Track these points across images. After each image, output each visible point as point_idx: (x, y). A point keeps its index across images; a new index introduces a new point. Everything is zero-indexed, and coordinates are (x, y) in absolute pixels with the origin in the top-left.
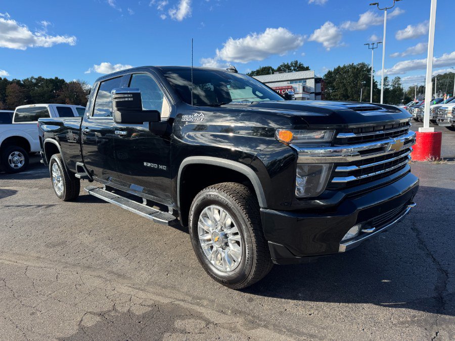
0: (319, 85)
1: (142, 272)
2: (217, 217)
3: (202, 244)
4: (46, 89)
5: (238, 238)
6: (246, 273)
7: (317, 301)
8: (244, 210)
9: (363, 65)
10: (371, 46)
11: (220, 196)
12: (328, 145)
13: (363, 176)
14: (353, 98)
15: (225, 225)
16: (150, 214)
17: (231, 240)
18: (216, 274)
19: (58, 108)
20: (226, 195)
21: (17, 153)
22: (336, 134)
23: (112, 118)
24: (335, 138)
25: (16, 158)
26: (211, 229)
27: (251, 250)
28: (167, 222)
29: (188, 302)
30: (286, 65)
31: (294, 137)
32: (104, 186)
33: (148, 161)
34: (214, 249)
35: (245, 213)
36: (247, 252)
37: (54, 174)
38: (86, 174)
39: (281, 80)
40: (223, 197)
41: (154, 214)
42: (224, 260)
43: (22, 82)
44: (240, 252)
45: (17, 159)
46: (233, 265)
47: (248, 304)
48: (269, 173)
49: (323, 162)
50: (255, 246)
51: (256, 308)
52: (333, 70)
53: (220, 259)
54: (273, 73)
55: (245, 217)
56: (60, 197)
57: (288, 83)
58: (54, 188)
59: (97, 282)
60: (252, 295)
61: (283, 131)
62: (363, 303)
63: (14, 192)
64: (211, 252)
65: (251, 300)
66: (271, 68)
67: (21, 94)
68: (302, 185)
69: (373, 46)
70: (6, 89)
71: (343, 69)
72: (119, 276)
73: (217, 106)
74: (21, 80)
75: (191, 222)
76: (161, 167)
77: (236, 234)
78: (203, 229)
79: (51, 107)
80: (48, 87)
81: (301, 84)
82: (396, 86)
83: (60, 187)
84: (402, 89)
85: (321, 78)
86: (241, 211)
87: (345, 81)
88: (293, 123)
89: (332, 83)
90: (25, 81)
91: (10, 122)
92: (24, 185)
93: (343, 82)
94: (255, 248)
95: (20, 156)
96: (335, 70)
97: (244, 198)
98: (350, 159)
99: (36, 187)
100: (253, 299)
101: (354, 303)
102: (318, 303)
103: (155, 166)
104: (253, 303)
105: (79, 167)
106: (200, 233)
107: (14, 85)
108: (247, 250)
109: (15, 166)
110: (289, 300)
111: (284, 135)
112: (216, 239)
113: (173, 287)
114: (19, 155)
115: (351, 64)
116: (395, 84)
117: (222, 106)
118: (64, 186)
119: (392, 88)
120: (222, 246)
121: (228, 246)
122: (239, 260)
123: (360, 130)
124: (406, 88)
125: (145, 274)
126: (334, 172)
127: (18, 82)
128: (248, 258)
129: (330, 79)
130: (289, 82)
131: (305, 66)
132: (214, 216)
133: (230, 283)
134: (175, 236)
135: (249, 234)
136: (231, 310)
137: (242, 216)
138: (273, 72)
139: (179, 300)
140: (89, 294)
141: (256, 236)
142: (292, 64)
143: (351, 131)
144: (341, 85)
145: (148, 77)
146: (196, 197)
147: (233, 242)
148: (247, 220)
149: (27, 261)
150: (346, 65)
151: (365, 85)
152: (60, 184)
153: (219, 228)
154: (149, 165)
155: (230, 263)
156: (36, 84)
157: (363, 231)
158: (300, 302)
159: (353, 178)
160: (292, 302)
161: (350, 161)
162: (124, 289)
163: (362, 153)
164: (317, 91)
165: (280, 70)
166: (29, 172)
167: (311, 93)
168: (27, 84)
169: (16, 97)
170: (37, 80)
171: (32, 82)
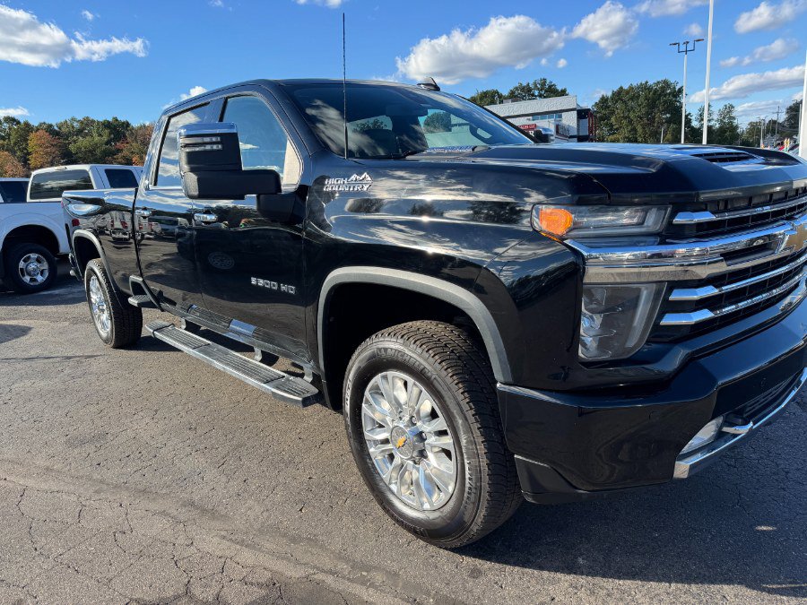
0: (585, 122)
1: (250, 502)
2: (402, 396)
3: (372, 450)
4: (97, 139)
5: (447, 441)
6: (467, 518)
7: (619, 578)
8: (460, 385)
9: (666, 84)
10: (683, 48)
11: (407, 351)
12: (652, 239)
13: (727, 309)
15: (418, 413)
16: (267, 382)
17: (432, 446)
18: (402, 515)
19: (107, 172)
20: (419, 350)
21: (34, 256)
22: (673, 215)
23: (180, 187)
24: (670, 223)
25: (32, 266)
26: (388, 419)
27: (477, 471)
28: (300, 399)
29: (344, 577)
30: (524, 88)
31: (575, 223)
32: (183, 320)
33: (258, 276)
34: (397, 460)
35: (461, 391)
36: (467, 476)
37: (94, 298)
38: (148, 298)
39: (516, 114)
40: (413, 353)
41: (276, 382)
42: (418, 485)
43: (56, 128)
44: (452, 472)
45: (34, 268)
46: (435, 496)
47: (470, 584)
48: (514, 300)
49: (643, 280)
50: (484, 461)
51: (487, 594)
52: (609, 94)
53: (409, 481)
54: (501, 102)
55: (464, 400)
56: (106, 341)
57: (529, 120)
58: (95, 324)
59: (160, 527)
60: (478, 562)
61: (548, 211)
62: (721, 582)
63: (24, 331)
64: (391, 468)
65: (475, 573)
66: (497, 92)
67: (54, 149)
68: (592, 333)
69: (687, 47)
70: (27, 140)
71: (627, 92)
72: (204, 511)
73: (398, 158)
74: (54, 124)
75: (348, 402)
76: (284, 288)
77: (442, 433)
78: (373, 420)
79: (95, 171)
80: (100, 135)
81: (552, 120)
82: (726, 121)
83: (104, 323)
84: (737, 127)
85: (589, 109)
86: (454, 387)
87: (632, 115)
88: (574, 192)
89: (608, 118)
90: (60, 125)
91: (24, 200)
92: (46, 316)
93: (629, 118)
94: (485, 469)
95: (40, 262)
96: (613, 94)
97: (459, 358)
98: (703, 272)
99: (66, 320)
100: (480, 572)
101: (702, 583)
102: (621, 582)
103: (273, 285)
104: (482, 580)
105: (135, 285)
106: (367, 427)
107: (41, 132)
108: (467, 472)
109: (32, 280)
110: (559, 575)
111: (551, 217)
112: (401, 440)
113: (312, 541)
114: (38, 260)
115: (643, 83)
116: (724, 118)
117: (409, 157)
118: (111, 319)
119: (717, 126)
120: (412, 457)
121: (426, 457)
122: (451, 489)
123: (722, 206)
124: (743, 124)
125: (258, 509)
126: (666, 300)
127: (49, 129)
128: (470, 488)
129: (604, 111)
130: (531, 117)
131: (559, 88)
132: (395, 393)
133: (431, 533)
134: (319, 420)
135: (471, 437)
136: (433, 598)
137: (455, 399)
138: (502, 99)
139: (323, 571)
140: (141, 554)
141: (488, 441)
142: (535, 84)
143: (703, 207)
144: (624, 122)
145: (257, 101)
146: (356, 353)
147: (437, 450)
148: (466, 407)
149: (24, 477)
150: (634, 84)
151: (669, 121)
152: (105, 316)
153: (407, 418)
154: (261, 282)
155: (430, 494)
156: (80, 132)
157: (725, 429)
158: (582, 580)
159: (705, 314)
160: (565, 579)
161: (704, 276)
162: (211, 542)
163: (729, 256)
164: (581, 134)
165: (514, 97)
166: (57, 292)
167: (571, 137)
168: (64, 130)
169: (47, 153)
170: (82, 122)
171: (73, 127)
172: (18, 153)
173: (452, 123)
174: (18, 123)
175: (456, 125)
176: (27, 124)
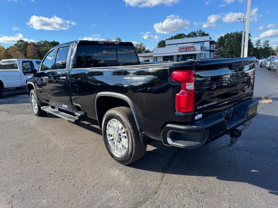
0: (213, 45)
14: (237, 53)
30: (193, 33)
39: (188, 42)
43: (36, 44)
66: (184, 34)
67: (35, 51)
70: (27, 48)
71: (230, 35)
80: (50, 47)
81: (199, 45)
82: (266, 46)
87: (231, 43)
89: (223, 44)
90: (37, 43)
96: (225, 36)
107: (31, 45)
115: (236, 32)
116: (265, 45)
119: (263, 48)
127: (34, 44)
129: (221, 42)
130: (193, 43)
131: (206, 33)
138: (185, 37)
142: (197, 32)
144: (229, 45)
150: (233, 32)
156: (44, 45)
164: (211, 49)
165: (189, 36)
167: (207, 50)
168: (39, 45)
169: (33, 52)
170: (44, 42)
171: (41, 44)
172: (24, 52)
173: (166, 44)
174: (24, 42)
175: (167, 45)
176: (27, 42)
